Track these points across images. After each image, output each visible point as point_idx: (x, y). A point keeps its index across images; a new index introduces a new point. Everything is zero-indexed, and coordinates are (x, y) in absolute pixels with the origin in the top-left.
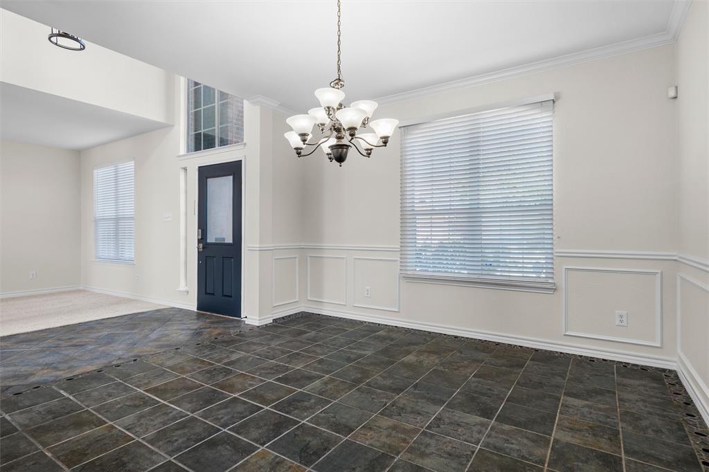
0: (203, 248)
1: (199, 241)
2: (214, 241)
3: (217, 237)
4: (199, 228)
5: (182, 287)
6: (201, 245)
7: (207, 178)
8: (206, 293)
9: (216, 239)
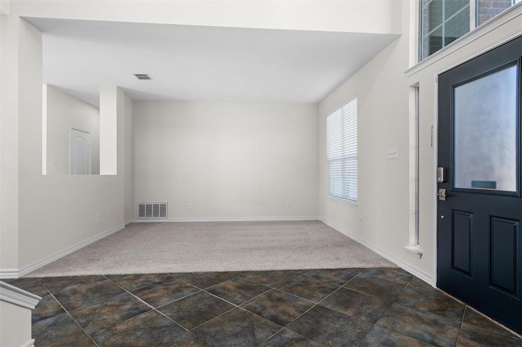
0: (447, 195)
1: (440, 185)
2: (468, 186)
3: (476, 179)
4: (439, 166)
5: (412, 246)
6: (443, 191)
7: (454, 87)
8: (453, 266)
9: (473, 183)
